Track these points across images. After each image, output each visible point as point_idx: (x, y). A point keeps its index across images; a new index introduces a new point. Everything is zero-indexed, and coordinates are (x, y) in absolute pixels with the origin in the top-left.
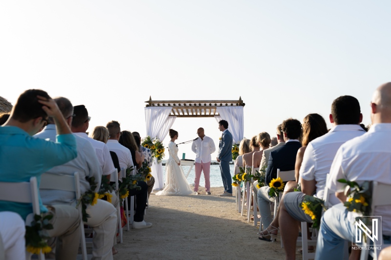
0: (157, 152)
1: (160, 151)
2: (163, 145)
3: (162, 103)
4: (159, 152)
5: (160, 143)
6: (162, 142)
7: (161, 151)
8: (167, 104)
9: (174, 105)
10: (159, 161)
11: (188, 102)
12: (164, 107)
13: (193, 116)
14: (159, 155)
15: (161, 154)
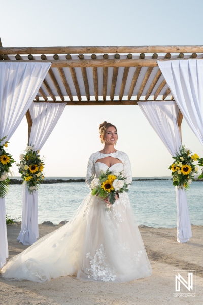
0: (29, 171)
1: (33, 168)
2: (40, 158)
3: (26, 52)
4: (32, 172)
5: (35, 153)
6: (38, 151)
7: (37, 169)
8: (37, 56)
9: (56, 58)
10: (32, 188)
11: (88, 49)
12: (32, 63)
13: (97, 102)
14: (32, 176)
15: (36, 175)
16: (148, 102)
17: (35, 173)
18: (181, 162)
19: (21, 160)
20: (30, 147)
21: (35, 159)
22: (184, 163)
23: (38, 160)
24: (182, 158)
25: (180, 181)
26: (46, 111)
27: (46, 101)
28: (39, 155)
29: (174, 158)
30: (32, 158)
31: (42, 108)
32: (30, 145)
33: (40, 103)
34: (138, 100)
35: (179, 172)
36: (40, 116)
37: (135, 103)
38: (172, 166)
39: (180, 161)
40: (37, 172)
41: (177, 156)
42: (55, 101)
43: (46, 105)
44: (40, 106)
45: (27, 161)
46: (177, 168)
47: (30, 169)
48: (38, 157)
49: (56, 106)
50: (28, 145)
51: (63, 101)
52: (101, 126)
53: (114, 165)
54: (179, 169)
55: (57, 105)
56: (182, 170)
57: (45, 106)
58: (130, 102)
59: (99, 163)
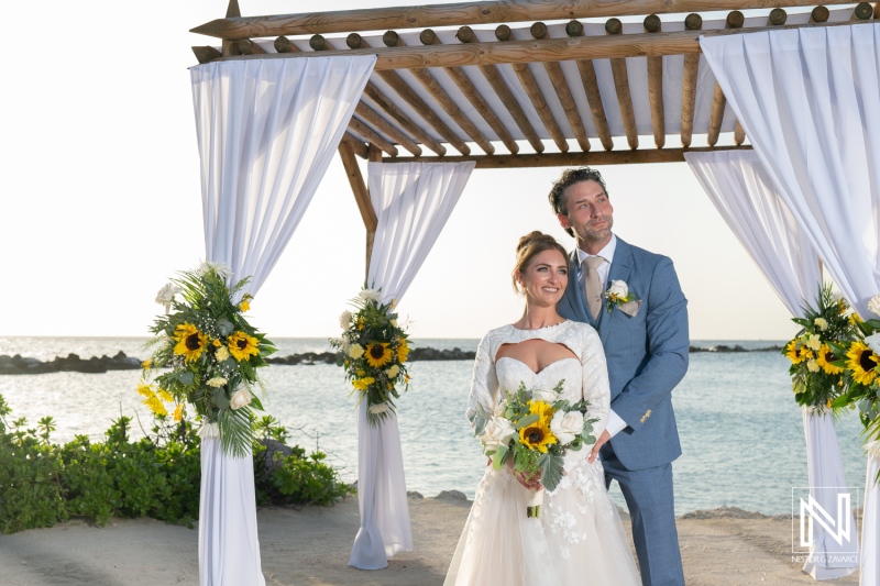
0: (364, 362)
3: (304, 28)
4: (373, 362)
5: (383, 309)
6: (393, 304)
7: (388, 354)
8: (336, 37)
9: (392, 40)
10: (377, 409)
11: (485, 11)
12: (321, 61)
14: (372, 376)
15: (387, 371)
16: (717, 152)
17: (383, 368)
18: (818, 336)
19: (343, 331)
20: (370, 291)
21: (385, 327)
22: (826, 337)
23: (393, 328)
24: (822, 323)
25: (818, 393)
26: (415, 189)
27: (417, 157)
28: (395, 316)
29: (795, 320)
30: (374, 324)
31: (405, 177)
32: (370, 285)
33: (400, 164)
34: (687, 148)
35: (813, 366)
36: (400, 202)
37: (676, 155)
38: (790, 347)
39: (817, 330)
40: (390, 365)
41: (808, 315)
42: (442, 158)
43: (418, 171)
44: (400, 174)
45: (362, 332)
46: (803, 352)
47: (368, 355)
48: (392, 321)
49: (445, 172)
50: (366, 287)
51: (466, 156)
52: (524, 242)
53: (552, 366)
54: (809, 355)
55: (449, 169)
56: (822, 359)
57: (414, 172)
58: (662, 155)
59: (507, 360)
